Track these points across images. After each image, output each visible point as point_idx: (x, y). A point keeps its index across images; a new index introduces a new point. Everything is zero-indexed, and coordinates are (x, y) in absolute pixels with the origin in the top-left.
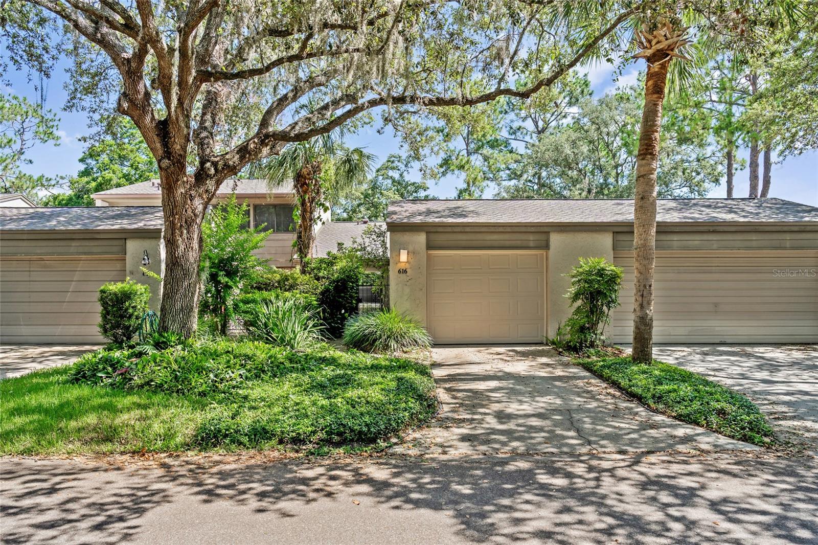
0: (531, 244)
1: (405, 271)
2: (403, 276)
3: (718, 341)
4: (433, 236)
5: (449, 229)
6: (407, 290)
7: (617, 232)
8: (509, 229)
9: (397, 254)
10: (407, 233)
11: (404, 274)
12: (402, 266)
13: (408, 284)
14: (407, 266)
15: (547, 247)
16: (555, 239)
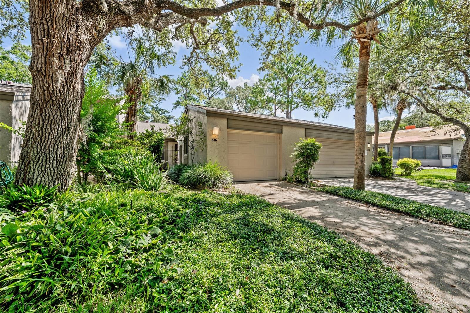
0: (275, 130)
1: (215, 140)
2: (214, 143)
3: (334, 177)
4: (231, 122)
5: (239, 119)
6: (216, 151)
7: (307, 128)
8: (266, 122)
9: (212, 130)
10: (217, 118)
11: (215, 142)
12: (214, 137)
13: (217, 147)
14: (217, 137)
15: (282, 132)
16: (285, 129)
